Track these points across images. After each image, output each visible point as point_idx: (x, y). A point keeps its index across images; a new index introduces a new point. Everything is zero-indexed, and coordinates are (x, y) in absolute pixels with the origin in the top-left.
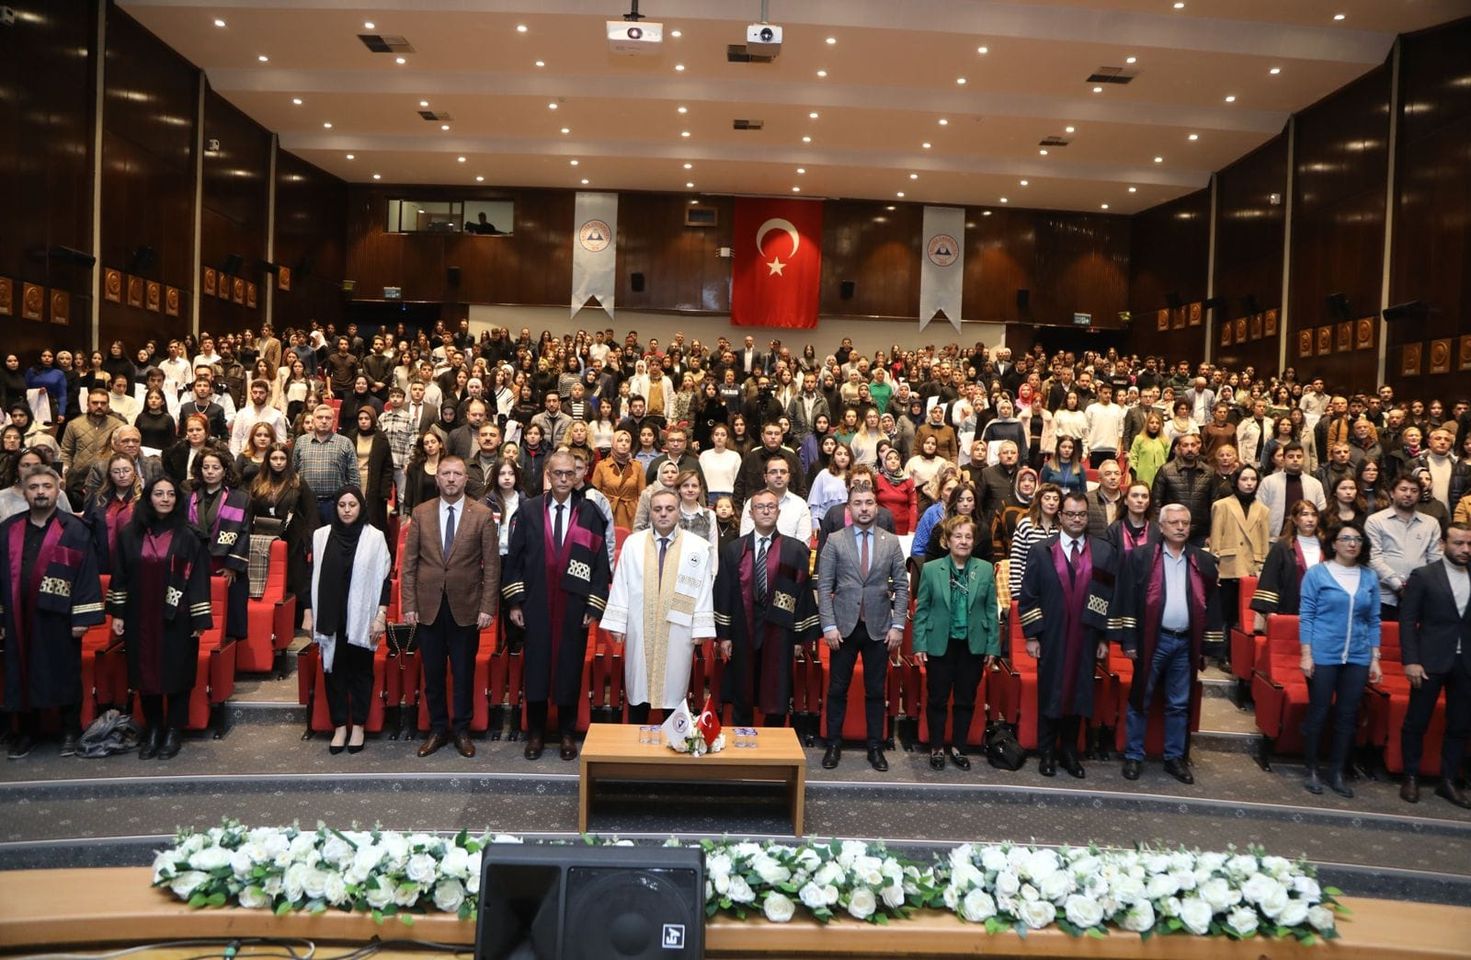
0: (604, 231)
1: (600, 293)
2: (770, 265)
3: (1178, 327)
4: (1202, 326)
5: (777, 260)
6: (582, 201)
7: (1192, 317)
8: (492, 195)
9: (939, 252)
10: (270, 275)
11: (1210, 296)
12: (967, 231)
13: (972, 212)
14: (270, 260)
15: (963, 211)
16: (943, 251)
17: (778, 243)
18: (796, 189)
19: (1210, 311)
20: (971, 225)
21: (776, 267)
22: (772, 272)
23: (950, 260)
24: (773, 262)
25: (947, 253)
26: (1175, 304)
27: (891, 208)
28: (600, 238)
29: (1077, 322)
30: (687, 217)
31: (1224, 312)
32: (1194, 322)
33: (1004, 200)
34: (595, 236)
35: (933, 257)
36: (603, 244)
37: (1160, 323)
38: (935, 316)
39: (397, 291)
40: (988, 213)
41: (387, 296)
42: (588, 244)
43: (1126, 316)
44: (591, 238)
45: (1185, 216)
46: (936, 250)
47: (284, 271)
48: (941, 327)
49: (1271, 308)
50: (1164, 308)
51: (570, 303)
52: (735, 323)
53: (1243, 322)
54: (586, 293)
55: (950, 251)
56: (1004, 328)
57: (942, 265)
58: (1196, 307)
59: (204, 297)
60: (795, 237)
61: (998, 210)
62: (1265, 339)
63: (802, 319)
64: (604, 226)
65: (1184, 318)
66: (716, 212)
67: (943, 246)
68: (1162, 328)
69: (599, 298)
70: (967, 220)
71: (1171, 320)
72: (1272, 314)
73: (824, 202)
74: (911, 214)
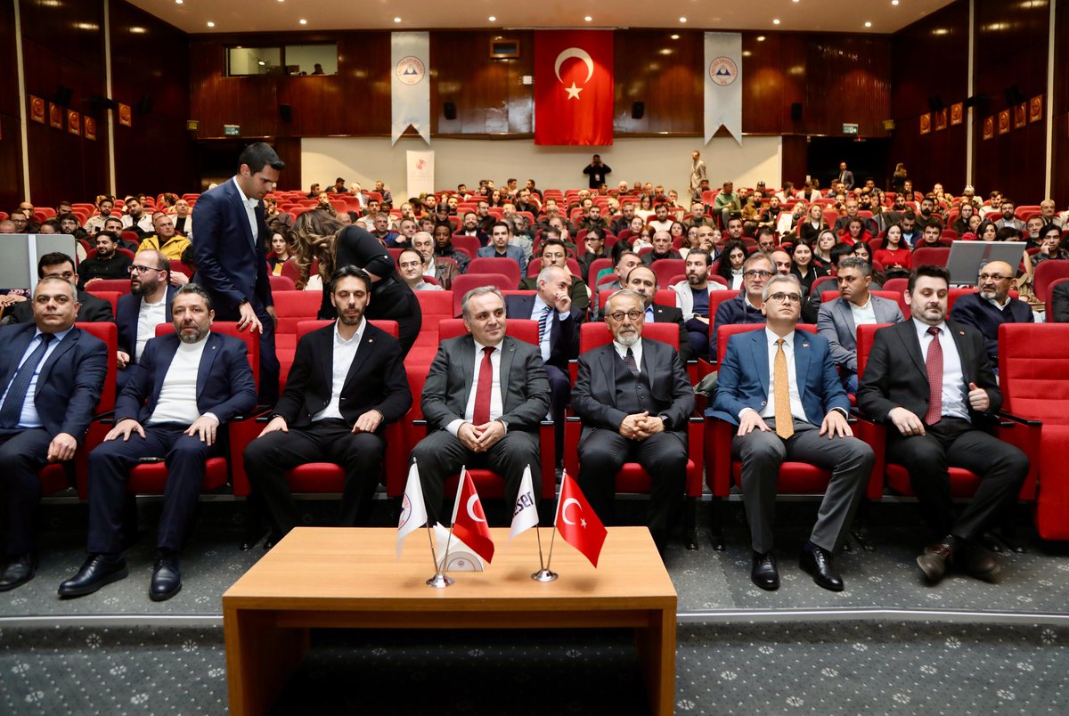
0: (418, 65)
1: (417, 121)
2: (568, 90)
3: (940, 128)
4: (964, 125)
5: (574, 85)
6: (398, 41)
7: (953, 117)
8: (317, 38)
9: (719, 73)
10: (110, 111)
11: (970, 95)
12: (744, 59)
13: (748, 37)
14: (109, 96)
15: (740, 35)
16: (723, 71)
17: (576, 70)
18: (588, 19)
19: (970, 109)
20: (747, 53)
21: (574, 92)
22: (570, 97)
23: (728, 79)
24: (570, 87)
25: (727, 73)
26: (937, 107)
27: (675, 37)
28: (414, 73)
29: (846, 131)
30: (492, 49)
31: (984, 108)
32: (955, 122)
33: (777, 22)
34: (410, 71)
35: (715, 78)
36: (418, 78)
37: (922, 126)
38: (718, 132)
39: (236, 129)
40: (761, 39)
41: (228, 133)
42: (405, 79)
43: (889, 125)
44: (406, 73)
45: (941, 32)
46: (717, 72)
47: (122, 107)
48: (724, 141)
49: (1035, 95)
50: (925, 113)
51: (390, 132)
52: (538, 143)
53: (1005, 115)
54: (405, 123)
55: (730, 71)
56: (780, 139)
57: (724, 84)
58: (958, 108)
59: (30, 122)
60: (589, 63)
61: (771, 34)
62: (1030, 125)
63: (598, 139)
64: (418, 62)
65: (945, 118)
66: (518, 46)
67: (723, 67)
68: (924, 132)
69: (416, 127)
70: (744, 48)
71: (933, 124)
72: (1038, 101)
73: (615, 31)
74: (694, 38)
